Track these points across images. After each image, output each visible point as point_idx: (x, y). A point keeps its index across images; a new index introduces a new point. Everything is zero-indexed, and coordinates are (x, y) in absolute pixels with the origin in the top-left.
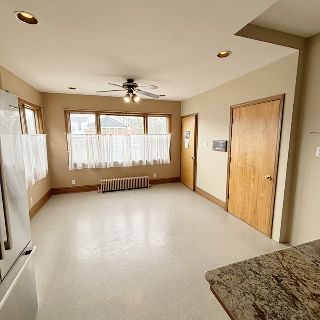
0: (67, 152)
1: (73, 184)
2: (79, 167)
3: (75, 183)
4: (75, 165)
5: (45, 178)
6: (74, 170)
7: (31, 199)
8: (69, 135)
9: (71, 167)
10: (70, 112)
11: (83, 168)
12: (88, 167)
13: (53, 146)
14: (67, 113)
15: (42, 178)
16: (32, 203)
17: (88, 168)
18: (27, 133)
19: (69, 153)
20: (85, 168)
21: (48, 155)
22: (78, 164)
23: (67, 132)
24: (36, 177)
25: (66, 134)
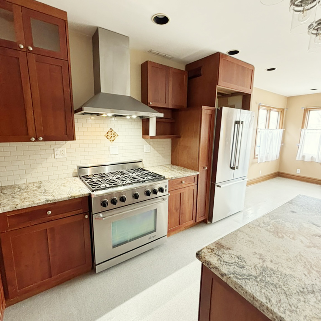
0: (298, 144)
1: (297, 172)
2: (307, 159)
3: (299, 173)
4: (304, 157)
5: (273, 161)
6: (301, 161)
7: (260, 171)
8: (304, 130)
9: (299, 158)
10: (310, 110)
11: (311, 161)
12: (315, 160)
13: (288, 139)
14: (307, 111)
15: (271, 160)
16: (260, 174)
17: (315, 162)
18: (268, 128)
19: (299, 146)
20: (313, 161)
21: (281, 145)
22: (306, 157)
23: (303, 127)
24: (266, 158)
25: (301, 129)
